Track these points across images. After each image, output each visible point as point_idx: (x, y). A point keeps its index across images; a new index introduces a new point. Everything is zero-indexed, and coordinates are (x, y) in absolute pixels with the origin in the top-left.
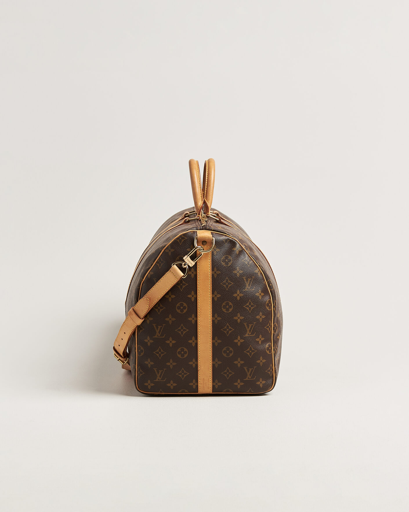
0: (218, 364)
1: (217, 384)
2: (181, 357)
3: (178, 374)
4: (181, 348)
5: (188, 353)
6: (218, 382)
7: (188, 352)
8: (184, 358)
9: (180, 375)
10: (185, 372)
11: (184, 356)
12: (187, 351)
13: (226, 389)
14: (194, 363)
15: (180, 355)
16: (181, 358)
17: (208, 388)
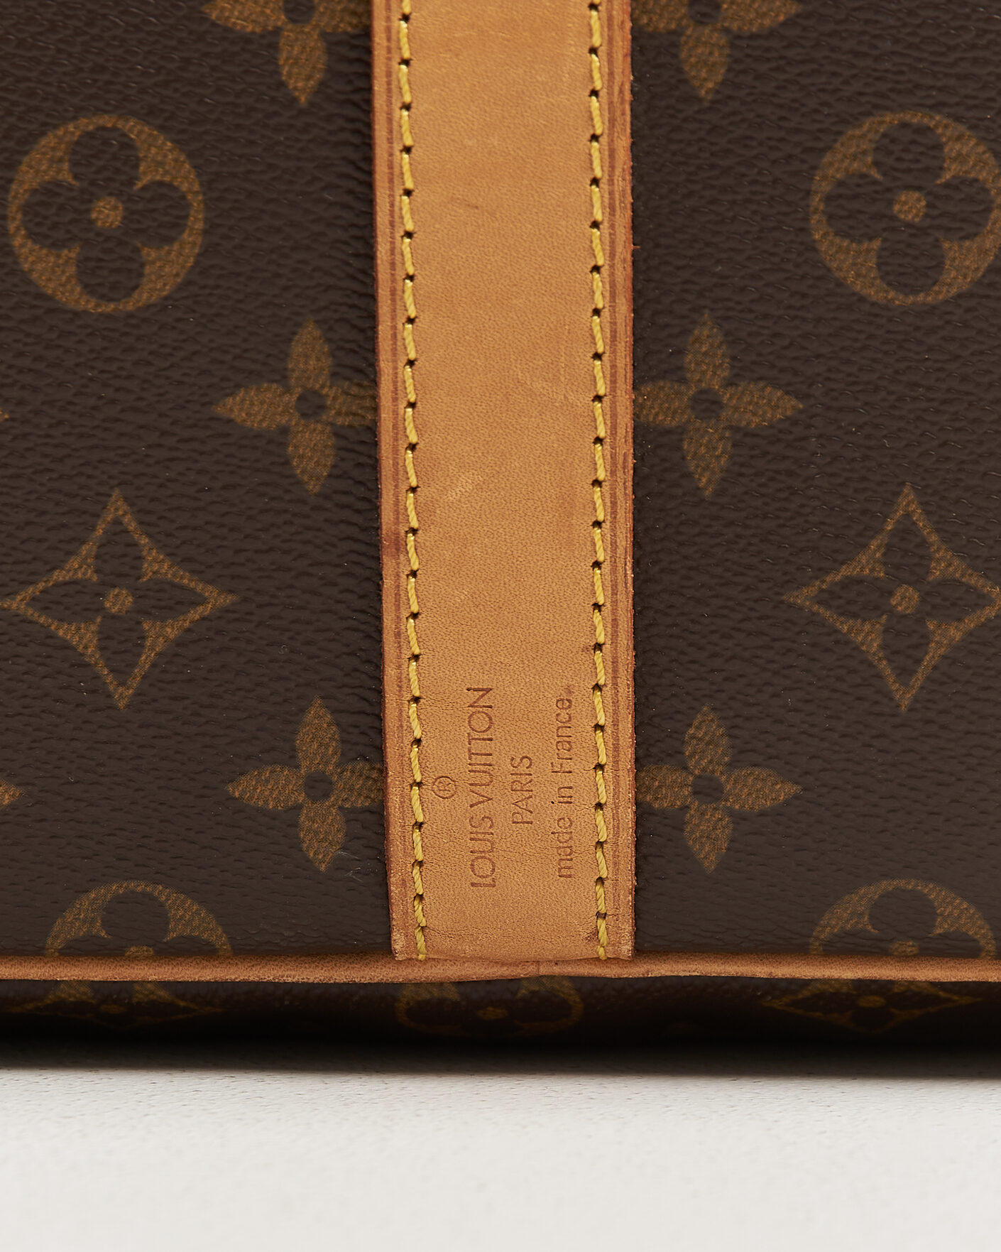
0: (742, 437)
1: (708, 790)
2: (74, 297)
3: (45, 603)
4: (73, 130)
5: (197, 220)
6: (741, 757)
7: (196, 202)
8: (130, 306)
9: (64, 632)
10: (156, 565)
11: (132, 274)
12: (187, 181)
13: (873, 892)
14: (311, 406)
15: (72, 253)
16: (88, 304)
17: (567, 853)
